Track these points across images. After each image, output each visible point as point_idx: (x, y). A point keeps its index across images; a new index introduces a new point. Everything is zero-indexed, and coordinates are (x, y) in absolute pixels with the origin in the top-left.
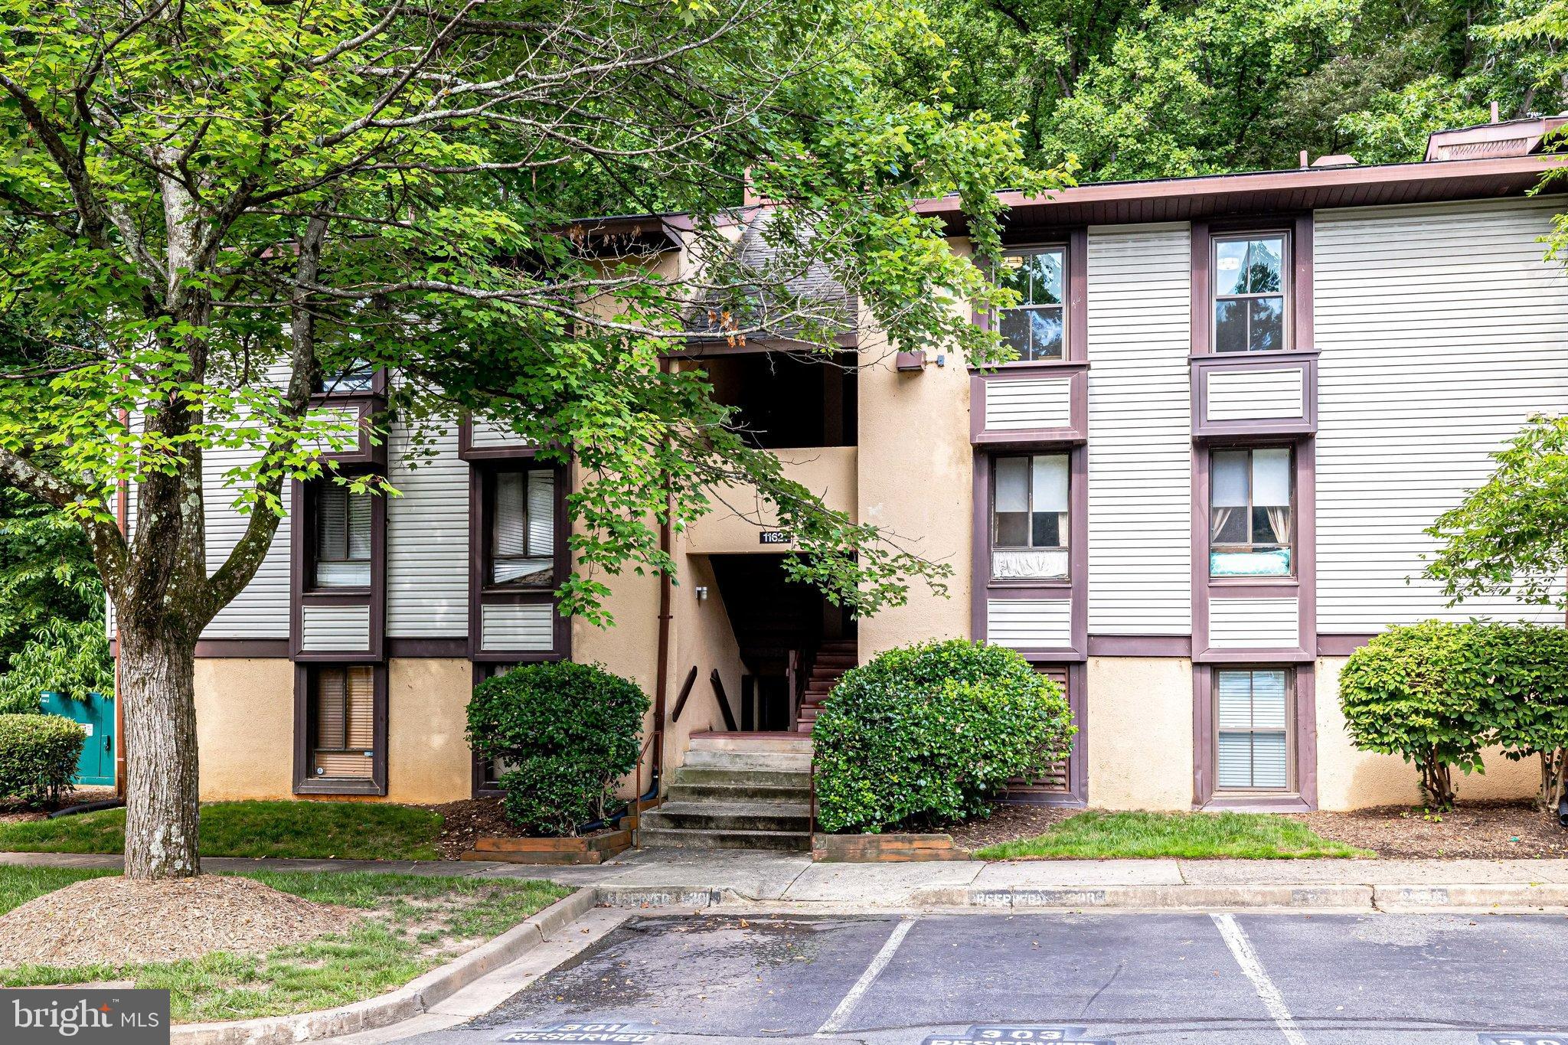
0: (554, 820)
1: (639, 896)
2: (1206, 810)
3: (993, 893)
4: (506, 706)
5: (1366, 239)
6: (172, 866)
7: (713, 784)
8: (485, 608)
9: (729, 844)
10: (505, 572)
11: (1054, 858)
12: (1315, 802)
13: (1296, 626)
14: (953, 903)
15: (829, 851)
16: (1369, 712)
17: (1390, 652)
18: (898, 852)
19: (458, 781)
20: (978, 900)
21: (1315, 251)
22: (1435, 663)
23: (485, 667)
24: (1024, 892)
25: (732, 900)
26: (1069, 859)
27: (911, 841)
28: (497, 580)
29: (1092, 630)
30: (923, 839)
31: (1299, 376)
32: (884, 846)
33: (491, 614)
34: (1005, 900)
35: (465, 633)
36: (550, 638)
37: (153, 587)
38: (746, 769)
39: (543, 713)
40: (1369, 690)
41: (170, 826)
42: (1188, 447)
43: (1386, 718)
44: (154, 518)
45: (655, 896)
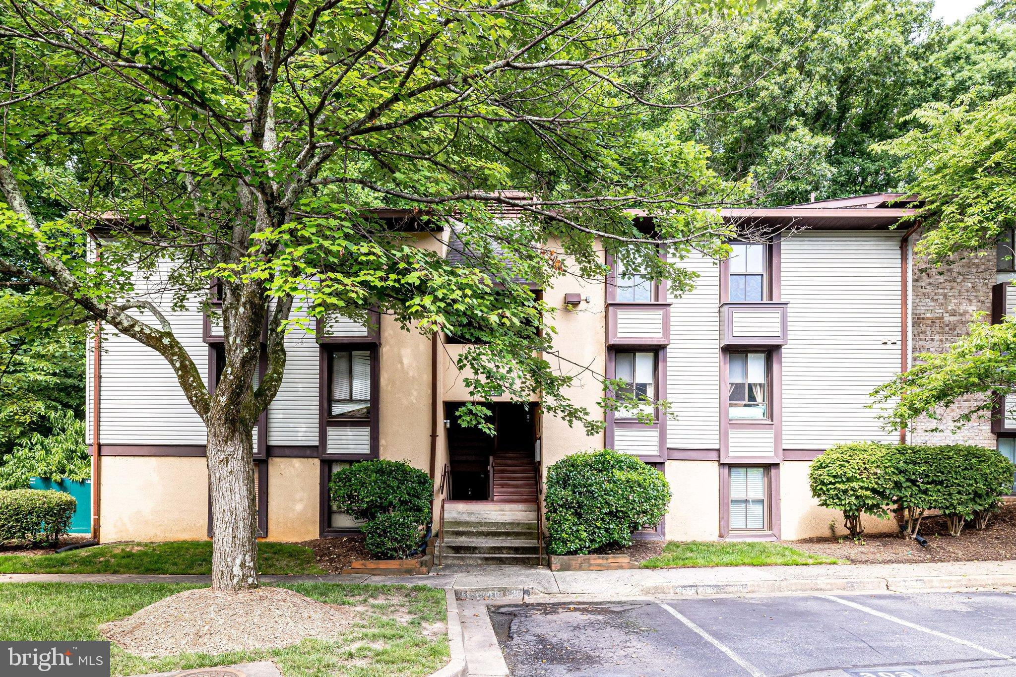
0: (395, 550)
1: (481, 593)
2: (728, 540)
3: (686, 587)
4: (363, 484)
5: (806, 247)
6: (246, 581)
7: (461, 529)
8: (329, 429)
9: (490, 562)
10: (338, 409)
11: (684, 566)
12: (780, 536)
13: (772, 445)
14: (664, 593)
15: (561, 565)
16: (835, 488)
17: (846, 457)
18: (600, 565)
19: (311, 528)
20: (678, 591)
21: (782, 251)
22: (872, 463)
23: (327, 463)
24: (703, 586)
25: (536, 594)
26: (693, 567)
27: (607, 559)
28: (334, 413)
29: (669, 446)
30: (614, 557)
31: (778, 315)
32: (592, 562)
33: (332, 433)
34: (693, 590)
35: (317, 443)
36: (368, 447)
37: (239, 397)
38: (478, 520)
39: (384, 488)
40: (834, 477)
41: (245, 555)
42: (717, 351)
43: (845, 492)
44: (246, 350)
45: (490, 593)
